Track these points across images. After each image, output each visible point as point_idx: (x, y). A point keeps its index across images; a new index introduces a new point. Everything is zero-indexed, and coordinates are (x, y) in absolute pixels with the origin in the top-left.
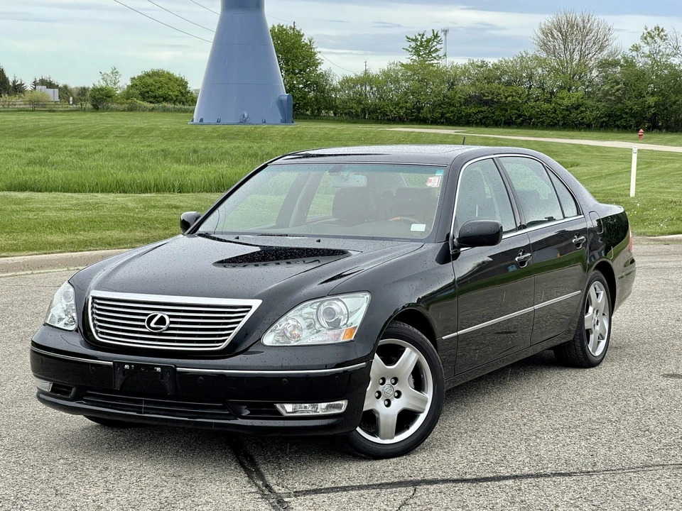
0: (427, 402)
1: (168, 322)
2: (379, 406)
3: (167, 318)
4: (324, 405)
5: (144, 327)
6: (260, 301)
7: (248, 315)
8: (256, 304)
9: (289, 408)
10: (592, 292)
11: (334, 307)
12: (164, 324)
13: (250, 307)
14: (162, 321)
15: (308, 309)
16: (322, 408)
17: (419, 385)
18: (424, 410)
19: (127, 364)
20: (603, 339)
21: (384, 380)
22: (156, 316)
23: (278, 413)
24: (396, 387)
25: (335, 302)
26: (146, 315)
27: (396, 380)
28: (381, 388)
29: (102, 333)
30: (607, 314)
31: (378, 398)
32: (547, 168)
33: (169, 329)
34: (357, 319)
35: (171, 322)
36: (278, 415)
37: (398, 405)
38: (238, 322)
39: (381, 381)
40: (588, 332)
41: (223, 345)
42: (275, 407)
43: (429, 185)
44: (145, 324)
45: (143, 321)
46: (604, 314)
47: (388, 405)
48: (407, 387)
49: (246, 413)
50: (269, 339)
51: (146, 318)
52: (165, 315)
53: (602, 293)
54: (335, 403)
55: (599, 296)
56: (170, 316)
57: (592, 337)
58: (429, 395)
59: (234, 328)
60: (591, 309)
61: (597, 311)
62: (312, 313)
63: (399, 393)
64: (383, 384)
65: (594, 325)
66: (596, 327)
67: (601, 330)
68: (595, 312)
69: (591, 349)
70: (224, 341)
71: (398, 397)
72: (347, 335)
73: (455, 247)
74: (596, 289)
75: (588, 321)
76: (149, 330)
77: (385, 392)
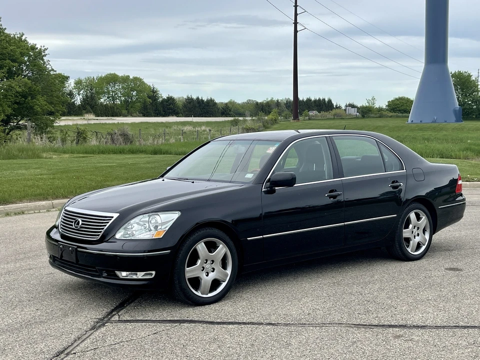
0: (228, 276)
1: (80, 224)
2: (203, 275)
4: (143, 273)
5: (72, 225)
6: (118, 214)
7: (111, 222)
8: (116, 215)
9: (124, 274)
10: (412, 216)
13: (113, 217)
14: (78, 223)
15: (145, 218)
16: (140, 275)
17: (224, 266)
18: (226, 280)
19: (63, 245)
20: (424, 245)
21: (207, 260)
22: (77, 220)
23: (117, 276)
25: (156, 216)
26: (74, 219)
27: (213, 261)
28: (204, 265)
31: (203, 270)
32: (379, 143)
33: (81, 227)
34: (167, 227)
35: (82, 224)
36: (118, 278)
37: (212, 276)
38: (105, 226)
39: (205, 261)
41: (98, 237)
42: (115, 273)
43: (268, 151)
44: (73, 224)
45: (72, 222)
46: (425, 230)
47: (207, 276)
48: (218, 266)
49: (105, 275)
50: (118, 236)
52: (80, 220)
53: (424, 218)
54: (147, 272)
55: (419, 220)
56: (82, 221)
57: (411, 242)
58: (229, 271)
59: (103, 229)
60: (411, 226)
61: (418, 228)
62: (146, 221)
63: (214, 269)
64: (206, 263)
65: (415, 236)
66: (417, 237)
67: (421, 239)
68: (416, 228)
69: (409, 250)
70: (98, 235)
71: (213, 271)
72: (158, 234)
73: (267, 188)
74: (417, 215)
75: (407, 233)
76: (74, 227)
77: (207, 268)
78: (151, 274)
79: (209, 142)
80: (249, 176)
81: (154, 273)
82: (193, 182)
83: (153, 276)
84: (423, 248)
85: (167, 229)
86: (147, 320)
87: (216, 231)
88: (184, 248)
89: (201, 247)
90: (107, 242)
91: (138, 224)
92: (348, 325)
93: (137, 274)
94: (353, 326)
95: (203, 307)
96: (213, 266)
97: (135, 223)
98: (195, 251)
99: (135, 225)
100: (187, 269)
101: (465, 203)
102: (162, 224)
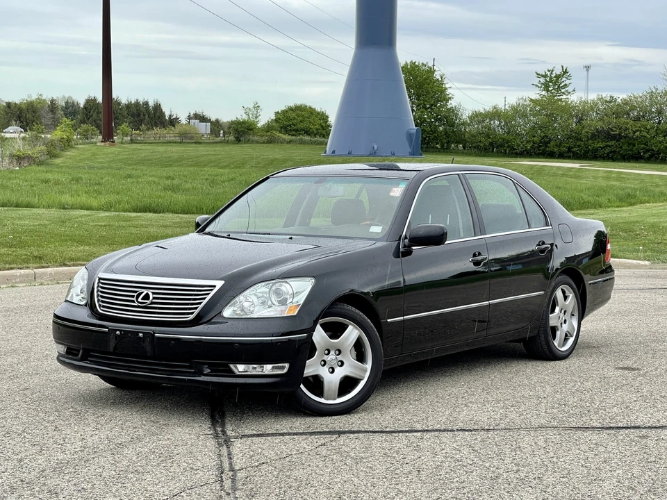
0: (366, 371)
1: (151, 298)
2: (324, 372)
3: (151, 294)
4: (271, 366)
5: (133, 301)
6: (223, 282)
7: (212, 293)
8: (219, 284)
9: (241, 368)
10: (559, 293)
11: (283, 288)
12: (149, 299)
13: (215, 286)
14: (147, 297)
15: (261, 288)
16: (268, 368)
17: (361, 357)
18: (364, 377)
19: (118, 330)
20: (572, 336)
21: (329, 351)
22: (143, 292)
23: (231, 371)
24: (340, 358)
25: (284, 284)
26: (136, 292)
27: (339, 351)
28: (326, 358)
29: (104, 307)
30: (576, 314)
32: (517, 185)
33: (152, 303)
34: (301, 299)
35: (154, 298)
36: (231, 374)
37: (340, 373)
38: (204, 299)
40: (554, 329)
41: (191, 317)
42: (229, 367)
44: (135, 299)
45: (133, 296)
46: (573, 315)
47: (333, 372)
48: (349, 358)
49: (208, 371)
50: (227, 313)
51: (136, 294)
52: (149, 292)
53: (571, 296)
54: (279, 365)
55: (566, 300)
56: (154, 293)
57: (558, 333)
58: (368, 366)
59: (200, 303)
60: (557, 309)
61: (565, 312)
62: (265, 293)
63: (342, 362)
64: (327, 354)
65: (561, 324)
66: (564, 325)
67: (569, 328)
68: (563, 312)
69: (556, 344)
70: (192, 313)
71: (341, 366)
72: (291, 310)
73: (405, 246)
74: (564, 292)
75: (553, 319)
76: (137, 304)
77: (329, 361)
78: (283, 368)
79: (268, 178)
80: (376, 229)
81: (287, 365)
82: (291, 238)
83: (285, 371)
84: (571, 340)
85: (301, 302)
90: (208, 322)
91: (255, 295)
93: (263, 369)
97: (251, 295)
99: (252, 297)
101: (613, 278)
102: (293, 295)
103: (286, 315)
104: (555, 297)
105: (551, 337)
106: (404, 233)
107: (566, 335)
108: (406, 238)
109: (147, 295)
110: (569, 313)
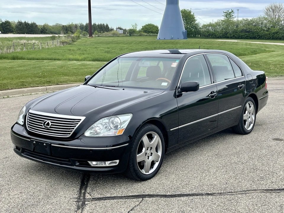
1: (50, 125)
2: (146, 159)
3: (50, 123)
4: (109, 162)
5: (42, 126)
7: (79, 123)
8: (83, 118)
9: (94, 163)
10: (247, 105)
11: (116, 120)
12: (49, 125)
13: (81, 120)
14: (48, 124)
15: (105, 120)
16: (108, 164)
18: (158, 161)
19: (35, 141)
20: (252, 124)
21: (148, 148)
22: (46, 122)
25: (116, 118)
26: (43, 121)
27: (151, 148)
29: (30, 127)
30: (254, 114)
31: (146, 155)
32: (229, 58)
33: (51, 127)
34: (125, 126)
35: (52, 125)
36: (89, 166)
37: (151, 158)
38: (75, 126)
40: (245, 121)
41: (70, 135)
42: (88, 162)
43: (172, 66)
44: (43, 125)
45: (42, 123)
46: (253, 114)
47: (148, 159)
48: (154, 151)
49: (78, 164)
50: (87, 134)
52: (49, 121)
53: (252, 106)
54: (113, 161)
55: (250, 107)
56: (51, 122)
57: (247, 123)
58: (160, 153)
59: (73, 129)
60: (247, 112)
61: (250, 113)
62: (107, 122)
63: (152, 153)
64: (147, 150)
65: (248, 118)
67: (251, 120)
69: (246, 127)
71: (151, 155)
72: (120, 132)
73: (179, 92)
74: (249, 104)
75: (245, 117)
76: (44, 127)
77: (148, 153)
78: (116, 163)
79: (117, 58)
80: (165, 84)
81: (118, 161)
82: (124, 89)
83: (117, 164)
85: (125, 127)
86: (115, 197)
87: (153, 126)
88: (136, 141)
89: (145, 139)
90: (77, 138)
91: (101, 124)
92: (261, 191)
93: (105, 163)
94: (265, 191)
95: (147, 181)
96: (152, 151)
98: (142, 142)
99: (100, 125)
100: (137, 155)
102: (121, 124)
103: (117, 135)
104: (246, 107)
105: (244, 125)
106: (178, 85)
107: (250, 123)
108: (179, 88)
109: (48, 123)
110: (251, 114)
